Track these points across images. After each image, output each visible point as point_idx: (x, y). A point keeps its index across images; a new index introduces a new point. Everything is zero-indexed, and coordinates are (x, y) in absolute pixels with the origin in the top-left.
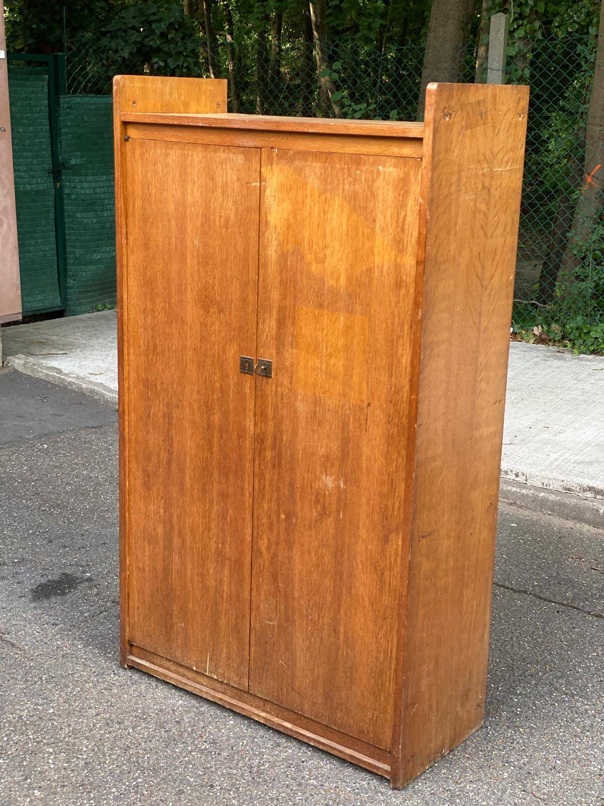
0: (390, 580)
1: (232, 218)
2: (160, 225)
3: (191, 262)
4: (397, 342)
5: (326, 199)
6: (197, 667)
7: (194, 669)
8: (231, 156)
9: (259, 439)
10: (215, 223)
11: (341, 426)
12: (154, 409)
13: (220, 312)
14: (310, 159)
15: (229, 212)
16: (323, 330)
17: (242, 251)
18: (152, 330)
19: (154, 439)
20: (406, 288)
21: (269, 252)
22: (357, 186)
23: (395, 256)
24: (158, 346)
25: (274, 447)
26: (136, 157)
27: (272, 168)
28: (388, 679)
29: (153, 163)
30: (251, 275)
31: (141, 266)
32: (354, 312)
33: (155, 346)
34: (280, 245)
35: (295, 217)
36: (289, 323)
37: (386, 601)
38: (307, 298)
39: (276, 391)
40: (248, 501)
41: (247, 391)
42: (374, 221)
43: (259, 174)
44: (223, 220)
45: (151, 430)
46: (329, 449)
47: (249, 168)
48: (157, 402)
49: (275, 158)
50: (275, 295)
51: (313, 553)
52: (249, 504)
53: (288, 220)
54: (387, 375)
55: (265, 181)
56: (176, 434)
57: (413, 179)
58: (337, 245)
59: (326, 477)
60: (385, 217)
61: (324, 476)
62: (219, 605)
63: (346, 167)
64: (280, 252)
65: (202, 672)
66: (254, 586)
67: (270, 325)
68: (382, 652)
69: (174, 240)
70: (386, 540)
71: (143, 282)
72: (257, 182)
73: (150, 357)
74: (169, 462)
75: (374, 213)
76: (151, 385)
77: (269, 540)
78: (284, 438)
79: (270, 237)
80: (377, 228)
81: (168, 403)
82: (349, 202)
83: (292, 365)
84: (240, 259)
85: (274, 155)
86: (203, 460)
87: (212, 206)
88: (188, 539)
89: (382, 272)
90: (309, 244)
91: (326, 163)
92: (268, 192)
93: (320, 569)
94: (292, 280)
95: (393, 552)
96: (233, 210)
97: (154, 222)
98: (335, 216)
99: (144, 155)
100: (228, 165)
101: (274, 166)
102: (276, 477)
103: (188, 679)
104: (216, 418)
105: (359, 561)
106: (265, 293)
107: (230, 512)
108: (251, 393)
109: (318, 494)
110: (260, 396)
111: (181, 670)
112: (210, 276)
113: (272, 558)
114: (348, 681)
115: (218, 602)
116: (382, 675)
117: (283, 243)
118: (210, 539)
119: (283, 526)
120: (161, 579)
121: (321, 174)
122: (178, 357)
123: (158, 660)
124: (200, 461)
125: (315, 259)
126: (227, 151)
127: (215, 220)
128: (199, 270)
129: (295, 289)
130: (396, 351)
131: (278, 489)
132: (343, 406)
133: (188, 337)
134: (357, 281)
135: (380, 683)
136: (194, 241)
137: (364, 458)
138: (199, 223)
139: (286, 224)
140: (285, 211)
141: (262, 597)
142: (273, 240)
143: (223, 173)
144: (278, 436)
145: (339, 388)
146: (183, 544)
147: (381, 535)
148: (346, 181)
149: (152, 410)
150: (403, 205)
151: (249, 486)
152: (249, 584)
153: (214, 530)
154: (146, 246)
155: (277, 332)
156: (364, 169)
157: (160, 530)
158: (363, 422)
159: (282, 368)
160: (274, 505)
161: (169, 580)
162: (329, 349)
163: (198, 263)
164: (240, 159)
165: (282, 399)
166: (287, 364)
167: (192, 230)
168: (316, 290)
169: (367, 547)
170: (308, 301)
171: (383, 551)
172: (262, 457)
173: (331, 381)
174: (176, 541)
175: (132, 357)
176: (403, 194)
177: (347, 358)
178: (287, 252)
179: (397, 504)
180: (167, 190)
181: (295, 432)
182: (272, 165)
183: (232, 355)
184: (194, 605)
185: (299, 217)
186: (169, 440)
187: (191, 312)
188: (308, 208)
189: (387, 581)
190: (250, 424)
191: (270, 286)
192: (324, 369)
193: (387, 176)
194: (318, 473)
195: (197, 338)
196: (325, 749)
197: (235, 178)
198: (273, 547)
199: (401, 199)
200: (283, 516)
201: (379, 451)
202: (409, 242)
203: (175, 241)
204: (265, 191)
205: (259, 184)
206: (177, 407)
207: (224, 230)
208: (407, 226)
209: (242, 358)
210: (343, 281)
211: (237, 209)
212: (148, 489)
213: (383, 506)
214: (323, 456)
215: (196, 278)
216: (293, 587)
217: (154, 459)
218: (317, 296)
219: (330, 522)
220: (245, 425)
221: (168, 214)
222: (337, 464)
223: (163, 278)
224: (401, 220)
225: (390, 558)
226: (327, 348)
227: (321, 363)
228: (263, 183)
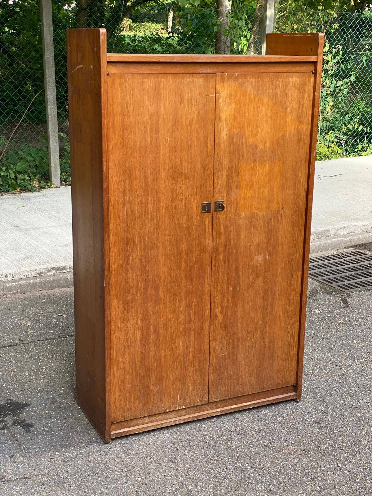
0: (294, 297)
1: (195, 118)
2: (137, 131)
3: (164, 151)
4: (298, 171)
5: (258, 100)
6: (170, 408)
7: (167, 411)
8: (195, 80)
9: (215, 249)
10: (182, 124)
11: (267, 225)
12: (133, 256)
13: (186, 179)
14: (249, 77)
15: (193, 115)
16: (256, 174)
17: (202, 138)
18: (131, 203)
19: (133, 277)
20: (303, 141)
21: (222, 136)
22: (277, 90)
23: (298, 125)
24: (136, 213)
25: (225, 251)
26: (116, 87)
27: (223, 85)
28: (292, 348)
29: (131, 89)
30: (209, 152)
31: (121, 162)
32: (274, 160)
33: (133, 213)
34: (229, 130)
35: (239, 112)
36: (235, 175)
37: (292, 309)
38: (247, 158)
39: (226, 217)
40: (207, 289)
41: (207, 223)
42: (286, 108)
43: (214, 89)
44: (188, 120)
45: (130, 271)
46: (259, 240)
47: (208, 86)
48: (136, 251)
49: (226, 79)
50: (226, 161)
51: (250, 302)
52: (208, 291)
53: (234, 115)
54: (293, 190)
55: (219, 93)
56: (152, 267)
57: (307, 83)
58: (265, 125)
59: (258, 256)
60: (292, 106)
61: (257, 256)
62: (187, 361)
63: (271, 80)
64: (229, 135)
65: (174, 409)
66: (212, 339)
67: (222, 179)
68: (289, 337)
69: (149, 139)
70: (292, 277)
71: (122, 172)
72: (213, 94)
73: (129, 222)
74: (146, 288)
75: (286, 104)
76: (130, 241)
77: (222, 307)
78: (232, 243)
79: (222, 127)
80: (288, 112)
81: (145, 250)
82: (272, 100)
83: (237, 200)
84: (201, 143)
85: (225, 76)
86: (173, 277)
87: (180, 113)
88: (162, 331)
89: (290, 135)
90: (248, 126)
91: (259, 78)
92: (221, 100)
93: (254, 310)
94: (237, 150)
95: (296, 281)
96: (196, 114)
97: (132, 129)
98: (264, 109)
99: (123, 84)
100: (192, 85)
101: (225, 83)
102: (226, 268)
103: (160, 421)
104: (184, 246)
105: (277, 294)
106: (219, 161)
107: (194, 301)
108: (209, 223)
109: (253, 268)
110: (214, 223)
111: (153, 418)
112: (178, 158)
113: (224, 316)
114: (271, 362)
115: (185, 360)
116: (290, 347)
117: (231, 128)
118: (179, 324)
119: (231, 294)
120: (140, 367)
121: (255, 85)
122: (153, 216)
123: (135, 422)
124: (171, 278)
125: (251, 135)
126: (191, 77)
127: (182, 122)
128: (170, 155)
129: (239, 154)
130: (298, 176)
131: (228, 274)
132: (268, 213)
133: (162, 201)
134: (276, 142)
135: (288, 353)
136: (165, 138)
137: (280, 238)
138: (170, 125)
139: (233, 118)
140: (232, 110)
141: (218, 342)
142: (224, 128)
143: (188, 91)
144: (228, 243)
145: (266, 205)
146: (158, 337)
147: (289, 275)
148: (270, 88)
149: (131, 258)
150: (302, 97)
151: (208, 280)
152: (208, 338)
153: (182, 316)
154: (125, 146)
155: (227, 182)
156: (281, 80)
157: (139, 335)
158: (280, 219)
159: (230, 203)
160: (225, 285)
161: (147, 364)
162: (260, 184)
163: (169, 152)
164: (200, 81)
165: (230, 221)
166: (234, 199)
167: (164, 130)
168: (252, 152)
169: (281, 285)
170: (247, 160)
171: (290, 283)
172: (217, 259)
173: (261, 202)
174: (152, 336)
175: (112, 226)
176: (302, 92)
177: (270, 186)
178: (234, 134)
179: (298, 256)
180: (143, 107)
181: (238, 238)
182: (223, 82)
183: (196, 204)
184: (167, 371)
185: (241, 112)
186: (145, 273)
187: (163, 184)
188: (247, 106)
189: (293, 298)
190: (209, 243)
191: (222, 156)
192: (257, 196)
193: (294, 83)
194: (253, 256)
195: (169, 200)
196: (259, 405)
197: (197, 93)
198: (225, 310)
199: (301, 94)
200: (231, 289)
201: (288, 231)
202: (305, 117)
203: (151, 140)
204: (219, 99)
205: (214, 95)
206: (152, 249)
207: (189, 127)
208: (304, 109)
209: (202, 204)
210: (268, 144)
211: (199, 113)
212: (127, 313)
213: (290, 260)
214: (256, 245)
215: (167, 161)
216: (238, 326)
217: (133, 290)
218: (253, 156)
219: (260, 281)
220: (205, 244)
221: (144, 122)
222: (264, 246)
223: (140, 166)
224: (301, 106)
225: (294, 285)
226: (258, 184)
227: (255, 193)
228: (217, 94)
